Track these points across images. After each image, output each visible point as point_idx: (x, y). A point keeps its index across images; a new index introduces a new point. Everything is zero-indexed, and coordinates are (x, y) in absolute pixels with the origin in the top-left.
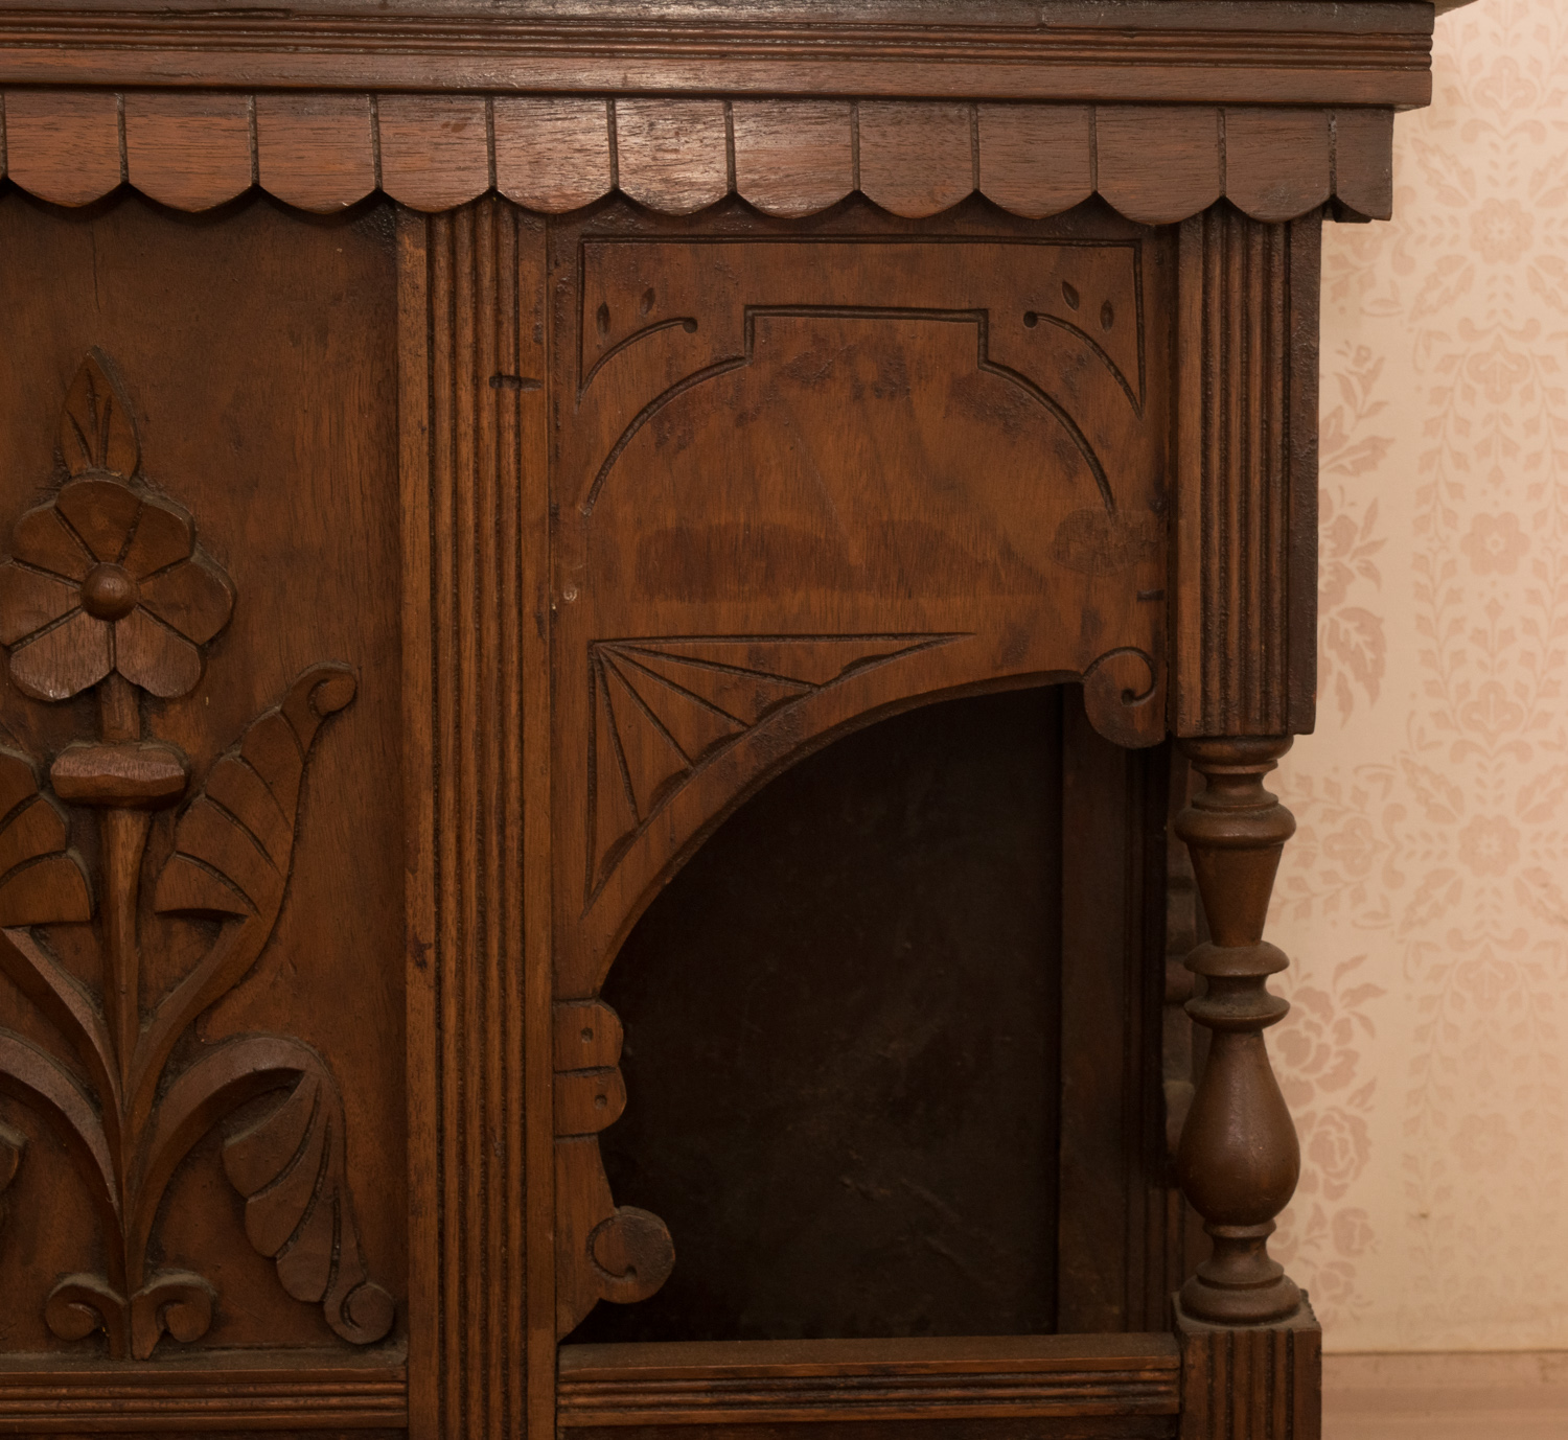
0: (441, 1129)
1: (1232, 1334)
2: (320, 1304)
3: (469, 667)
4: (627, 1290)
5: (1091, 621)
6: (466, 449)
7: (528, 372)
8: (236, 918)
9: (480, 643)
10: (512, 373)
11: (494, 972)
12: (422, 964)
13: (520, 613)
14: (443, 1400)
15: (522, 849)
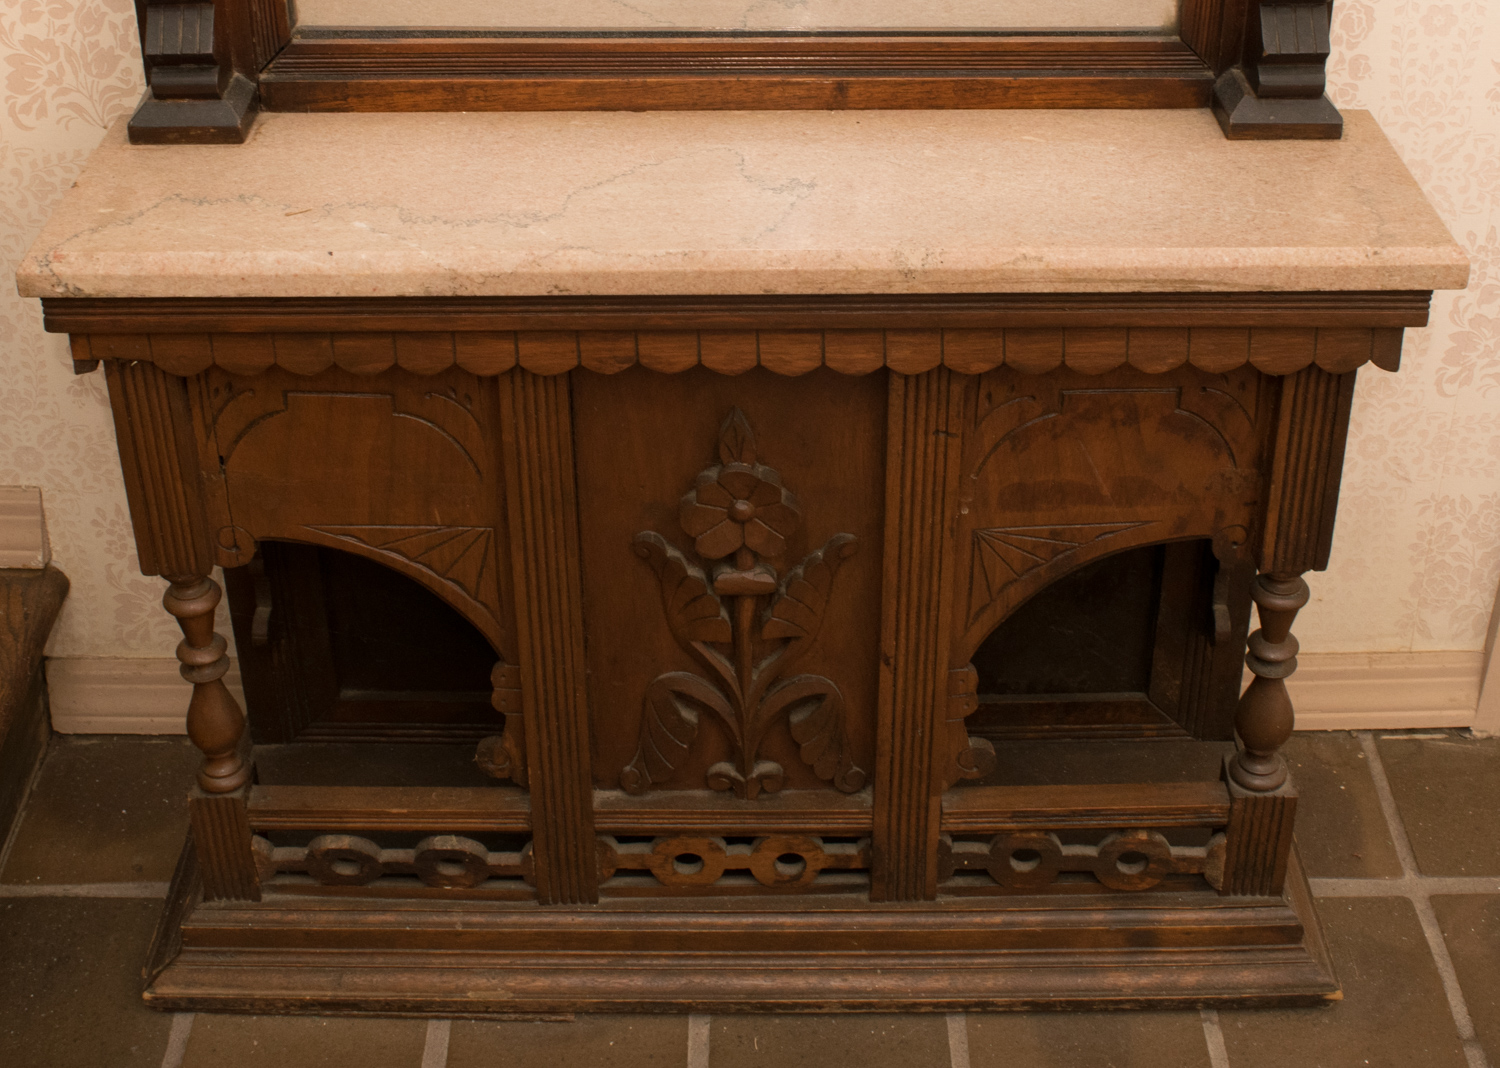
0: (893, 724)
2: (833, 779)
3: (916, 550)
4: (974, 772)
5: (1220, 515)
6: (919, 463)
7: (952, 430)
8: (797, 638)
9: (922, 539)
10: (944, 429)
11: (921, 667)
12: (888, 664)
13: (942, 527)
14: (889, 821)
15: (937, 620)
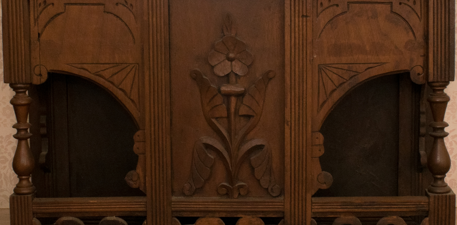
0: (291, 156)
1: (439, 196)
3: (297, 69)
4: (324, 187)
5: (412, 60)
6: (297, 29)
7: (308, 15)
8: (253, 116)
9: (299, 65)
10: (305, 15)
11: (301, 126)
12: (288, 125)
13: (306, 59)
14: (291, 207)
15: (306, 103)
